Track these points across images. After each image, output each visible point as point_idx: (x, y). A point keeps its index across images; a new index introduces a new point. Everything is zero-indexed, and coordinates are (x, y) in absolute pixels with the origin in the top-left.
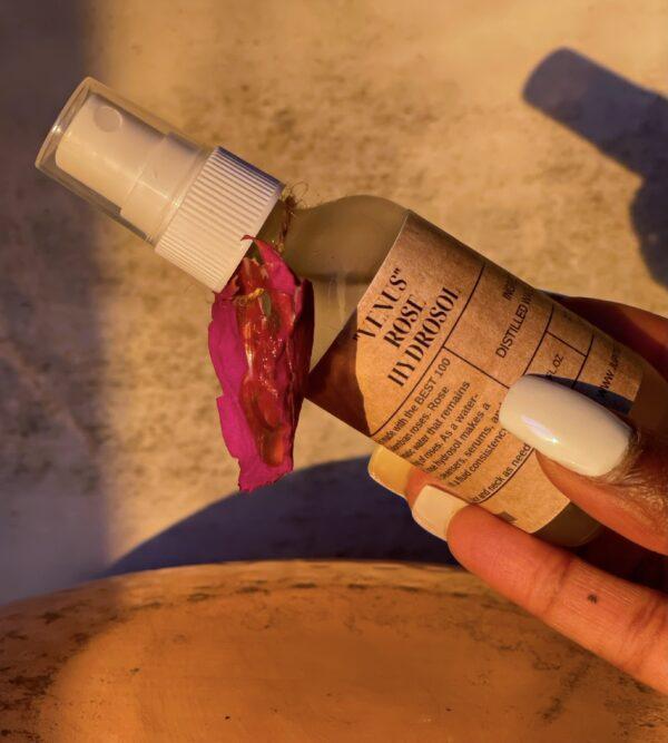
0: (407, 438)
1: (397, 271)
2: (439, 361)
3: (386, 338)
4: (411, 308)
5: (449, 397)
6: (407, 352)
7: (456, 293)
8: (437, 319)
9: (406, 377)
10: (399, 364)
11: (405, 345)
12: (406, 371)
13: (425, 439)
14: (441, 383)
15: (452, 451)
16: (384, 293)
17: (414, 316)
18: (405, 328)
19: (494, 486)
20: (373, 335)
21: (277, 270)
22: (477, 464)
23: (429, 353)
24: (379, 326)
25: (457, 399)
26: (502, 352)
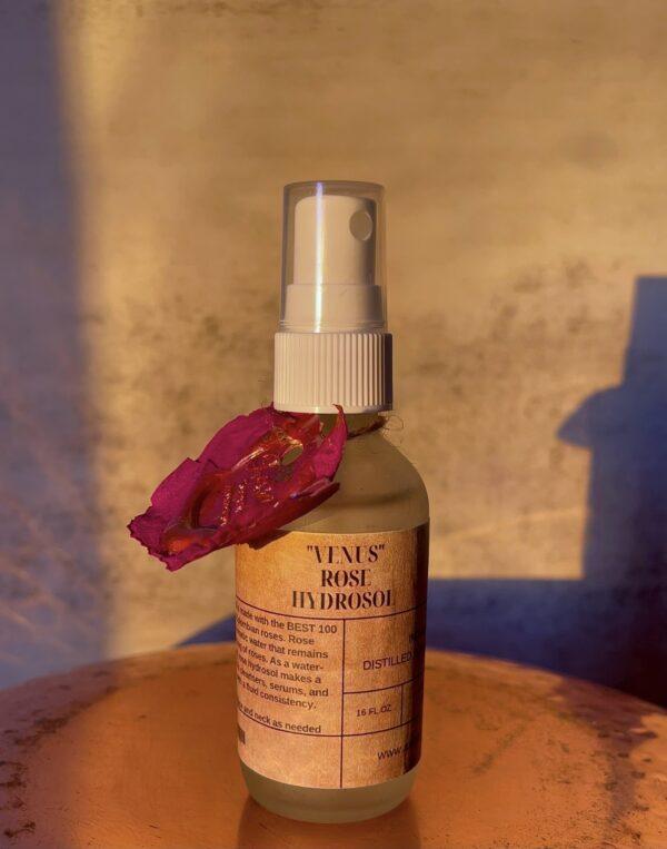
0: (255, 630)
1: (382, 547)
2: (331, 623)
3: (324, 572)
4: (359, 576)
5: (307, 648)
6: (323, 595)
7: (391, 602)
8: (363, 601)
9: (302, 606)
10: (309, 593)
11: (328, 590)
12: (307, 603)
13: (262, 645)
14: (315, 636)
15: (267, 672)
16: (358, 548)
17: (354, 583)
18: (341, 582)
19: (259, 717)
20: (320, 561)
21: (330, 452)
22: (270, 697)
23: (334, 612)
24: (330, 561)
25: (310, 655)
26: (367, 665)
